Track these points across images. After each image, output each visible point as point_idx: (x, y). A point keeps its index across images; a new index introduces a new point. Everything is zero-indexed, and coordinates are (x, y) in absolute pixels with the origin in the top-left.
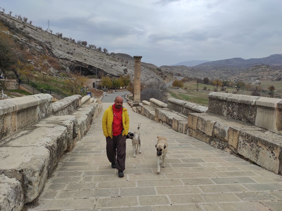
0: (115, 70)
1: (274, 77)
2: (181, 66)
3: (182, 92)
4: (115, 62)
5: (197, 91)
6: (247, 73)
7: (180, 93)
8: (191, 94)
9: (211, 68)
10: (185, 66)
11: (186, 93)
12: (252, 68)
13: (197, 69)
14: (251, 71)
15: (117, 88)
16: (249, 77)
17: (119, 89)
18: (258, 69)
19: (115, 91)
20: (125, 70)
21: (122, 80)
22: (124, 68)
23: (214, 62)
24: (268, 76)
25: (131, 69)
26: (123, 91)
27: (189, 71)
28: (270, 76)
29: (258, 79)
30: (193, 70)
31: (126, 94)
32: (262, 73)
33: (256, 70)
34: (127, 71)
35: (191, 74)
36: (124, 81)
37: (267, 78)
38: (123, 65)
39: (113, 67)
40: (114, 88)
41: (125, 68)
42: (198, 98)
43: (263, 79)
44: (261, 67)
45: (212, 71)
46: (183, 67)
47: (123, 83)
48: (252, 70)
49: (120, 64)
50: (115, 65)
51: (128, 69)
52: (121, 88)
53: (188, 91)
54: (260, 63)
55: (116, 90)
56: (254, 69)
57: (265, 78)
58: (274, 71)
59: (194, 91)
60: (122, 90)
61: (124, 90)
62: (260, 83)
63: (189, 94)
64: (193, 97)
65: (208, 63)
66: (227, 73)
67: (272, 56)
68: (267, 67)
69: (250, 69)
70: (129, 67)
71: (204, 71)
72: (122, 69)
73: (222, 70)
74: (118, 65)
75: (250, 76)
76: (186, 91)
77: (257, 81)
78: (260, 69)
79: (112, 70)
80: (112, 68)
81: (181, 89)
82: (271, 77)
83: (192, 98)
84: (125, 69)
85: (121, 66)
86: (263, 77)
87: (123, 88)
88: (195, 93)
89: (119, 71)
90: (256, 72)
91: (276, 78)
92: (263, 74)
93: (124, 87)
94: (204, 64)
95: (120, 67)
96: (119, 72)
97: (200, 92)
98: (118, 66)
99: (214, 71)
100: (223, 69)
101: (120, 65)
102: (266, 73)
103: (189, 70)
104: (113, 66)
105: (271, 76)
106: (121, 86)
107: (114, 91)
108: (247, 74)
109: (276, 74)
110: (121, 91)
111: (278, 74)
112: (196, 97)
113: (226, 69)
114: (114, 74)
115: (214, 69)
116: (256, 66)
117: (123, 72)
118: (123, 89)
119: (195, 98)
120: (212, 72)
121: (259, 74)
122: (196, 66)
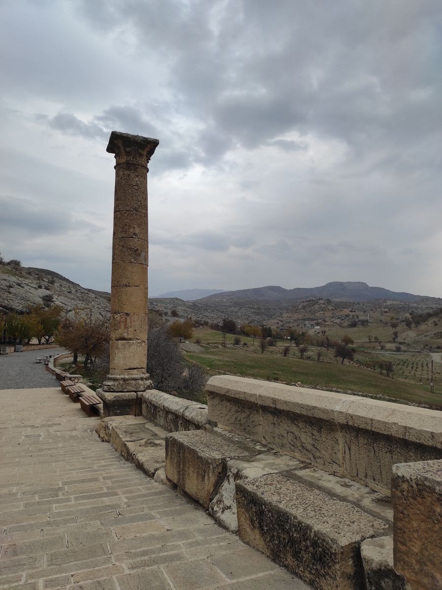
0: (19, 298)
1: (343, 320)
2: (172, 299)
3: (192, 350)
4: (20, 279)
5: (224, 347)
6: (296, 313)
7: (187, 352)
8: (212, 353)
9: (229, 304)
10: (180, 300)
11: (202, 353)
12: (302, 304)
13: (202, 306)
14: (302, 310)
15: (21, 341)
16: (300, 321)
17: (28, 344)
18: (313, 306)
19: (13, 349)
20: (47, 298)
21: (39, 319)
22: (43, 292)
23: (233, 293)
24: (334, 319)
25: (62, 296)
26: (40, 349)
27: (187, 309)
28: (336, 319)
29: (318, 324)
30: (195, 306)
31: (50, 357)
32: (322, 312)
33: (310, 309)
34: (53, 302)
35: (193, 314)
36: (43, 322)
37: (333, 322)
38: (40, 287)
39: (12, 290)
40: (12, 341)
41: (48, 293)
42: (233, 362)
43: (327, 323)
44: (317, 302)
45: (230, 309)
46: (175, 301)
47: (40, 327)
48: (304, 308)
49: (32, 283)
50: (19, 285)
51: (55, 297)
52: (35, 341)
53: (204, 347)
54: (313, 296)
55: (17, 346)
56: (306, 306)
57: (329, 323)
58: (341, 310)
59: (218, 347)
60: (36, 347)
61: (41, 346)
62: (325, 332)
63: (208, 353)
64: (220, 360)
65: (223, 294)
66: (259, 314)
67: (330, 285)
68: (327, 303)
69: (300, 307)
70: (57, 292)
71: (217, 310)
72: (39, 296)
73: (249, 308)
74: (27, 285)
75: (302, 320)
76: (200, 347)
77: (316, 327)
78: (317, 307)
79: (11, 296)
80: (10, 293)
81: (188, 342)
82: (338, 321)
83: (221, 363)
84: (47, 296)
85: (35, 288)
86: (325, 321)
87: (40, 341)
88: (220, 351)
89: (31, 299)
90: (310, 311)
91: (346, 323)
92: (323, 315)
93: (43, 340)
94: (216, 296)
95: (32, 290)
96: (29, 303)
97: (229, 349)
98: (27, 288)
99: (235, 309)
100: (251, 306)
101: (32, 285)
102: (328, 314)
103: (187, 307)
104: (12, 287)
105: (338, 318)
106: (35, 336)
107: (10, 349)
108: (296, 316)
109: (346, 316)
110: (34, 350)
111: (349, 315)
112: (227, 361)
113: (256, 306)
114: (14, 307)
115: (235, 307)
116: (309, 301)
117: (41, 301)
118: (40, 344)
119: (226, 363)
120: (232, 312)
121: (317, 314)
122: (201, 300)
